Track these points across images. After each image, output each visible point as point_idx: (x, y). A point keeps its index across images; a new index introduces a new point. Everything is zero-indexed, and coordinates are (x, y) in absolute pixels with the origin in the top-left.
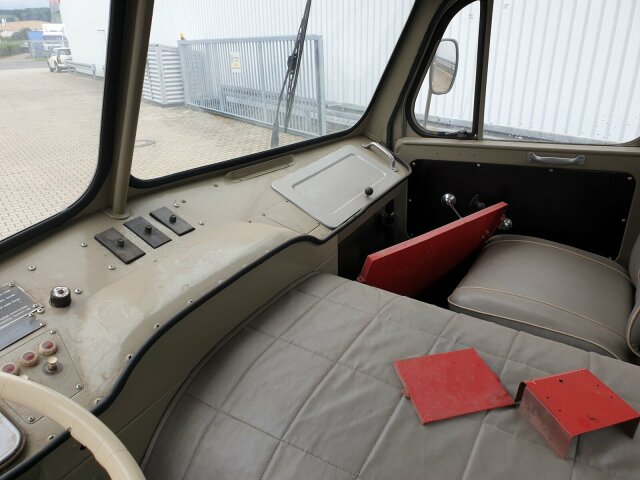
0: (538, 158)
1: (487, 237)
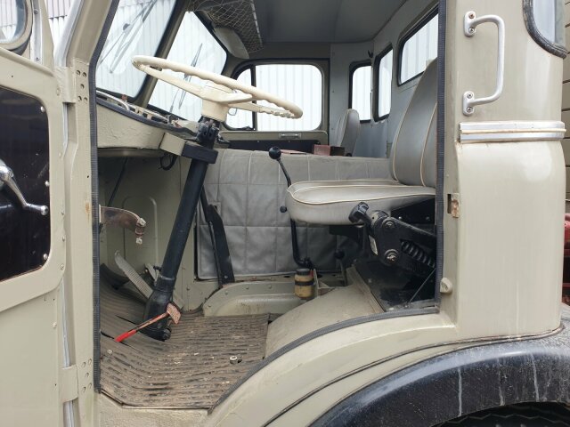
0: (283, 135)
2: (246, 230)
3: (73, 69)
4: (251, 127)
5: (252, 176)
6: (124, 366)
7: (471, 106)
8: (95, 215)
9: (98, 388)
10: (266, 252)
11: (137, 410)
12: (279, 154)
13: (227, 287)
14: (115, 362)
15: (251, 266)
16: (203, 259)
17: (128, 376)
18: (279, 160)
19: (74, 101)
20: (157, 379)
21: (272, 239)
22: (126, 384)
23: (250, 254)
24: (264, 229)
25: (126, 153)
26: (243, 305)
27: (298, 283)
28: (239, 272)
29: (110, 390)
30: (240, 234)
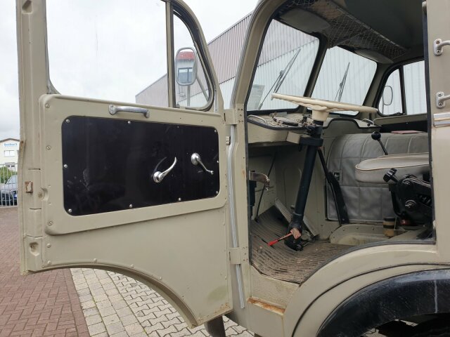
2: (359, 190)
3: (236, 109)
4: (401, 112)
5: (364, 152)
6: (268, 257)
7: (442, 101)
8: (247, 176)
9: (251, 263)
10: (374, 206)
11: (267, 277)
12: (380, 136)
13: (344, 226)
14: (264, 254)
15: (364, 215)
16: (331, 207)
17: (269, 262)
18: (379, 140)
19: (237, 123)
20: (283, 267)
21: (377, 196)
22: (266, 265)
23: (363, 206)
24: (372, 189)
25: (265, 145)
26: (354, 239)
27: (386, 227)
28: (355, 218)
29: (257, 265)
30: (354, 192)
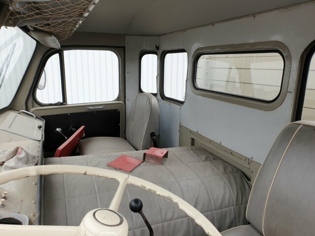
0: (91, 108)
1: (79, 141)
4: (62, 102)
